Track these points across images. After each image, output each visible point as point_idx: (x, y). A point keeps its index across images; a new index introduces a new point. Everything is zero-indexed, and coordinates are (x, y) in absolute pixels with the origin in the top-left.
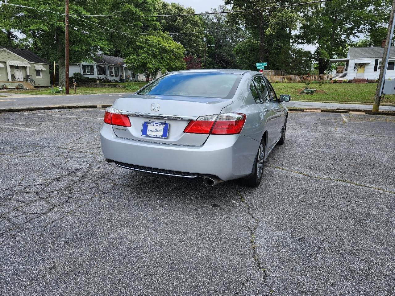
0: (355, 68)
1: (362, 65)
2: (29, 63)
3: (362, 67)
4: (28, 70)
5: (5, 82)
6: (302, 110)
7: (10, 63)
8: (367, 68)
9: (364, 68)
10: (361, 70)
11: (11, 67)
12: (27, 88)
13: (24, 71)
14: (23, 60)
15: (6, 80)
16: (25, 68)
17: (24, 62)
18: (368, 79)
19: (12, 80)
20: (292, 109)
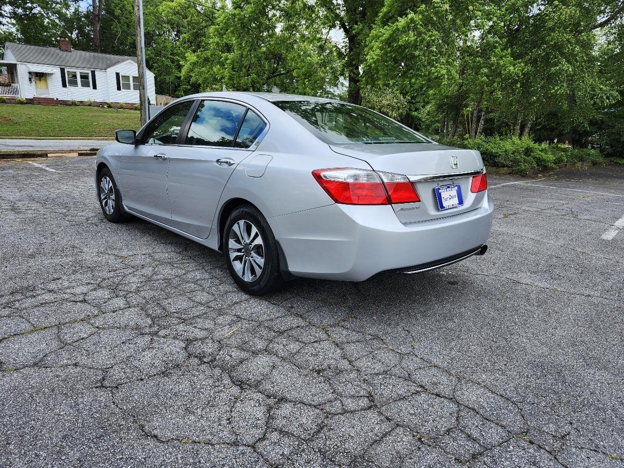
0: (30, 79)
1: (40, 76)
3: (42, 78)
6: (44, 155)
8: (50, 81)
9: (46, 80)
10: (41, 84)
18: (57, 99)
20: (23, 154)
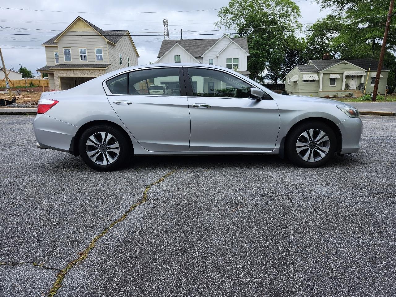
2: (366, 72)
4: (363, 79)
5: (339, 91)
7: (347, 73)
11: (347, 77)
12: (356, 96)
13: (359, 80)
14: (360, 70)
15: (339, 89)
16: (360, 77)
17: (361, 72)
19: (345, 89)
